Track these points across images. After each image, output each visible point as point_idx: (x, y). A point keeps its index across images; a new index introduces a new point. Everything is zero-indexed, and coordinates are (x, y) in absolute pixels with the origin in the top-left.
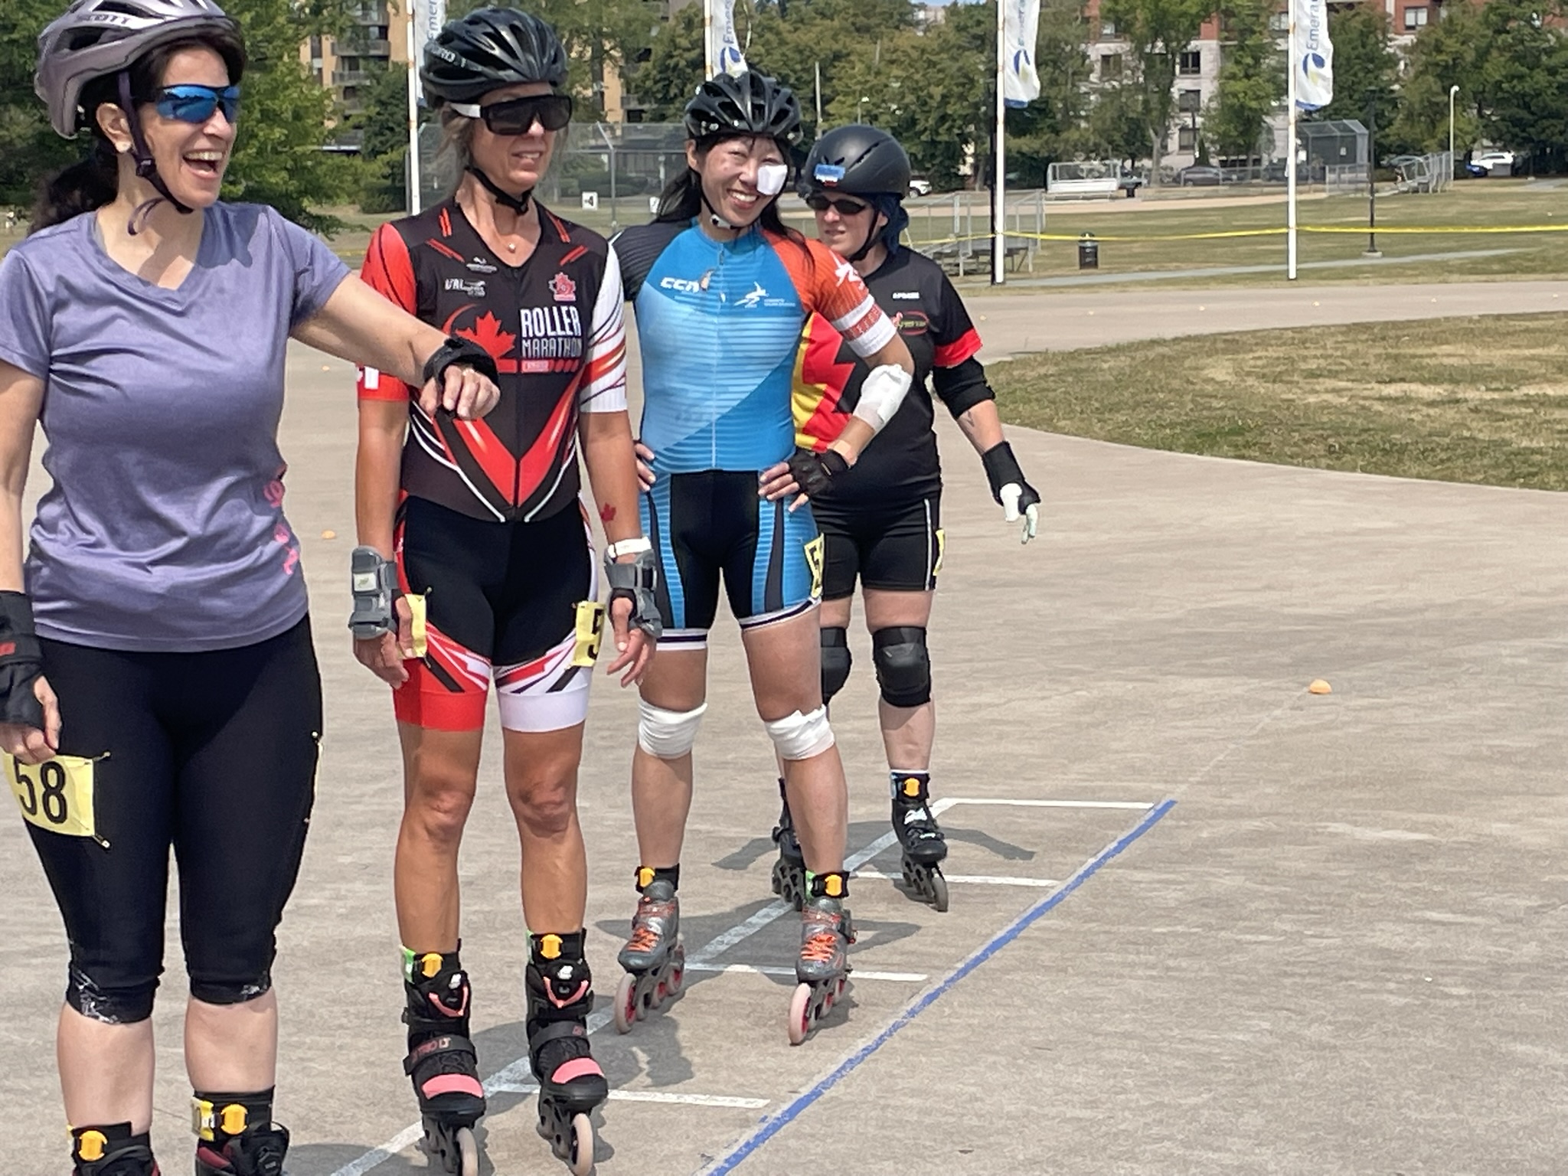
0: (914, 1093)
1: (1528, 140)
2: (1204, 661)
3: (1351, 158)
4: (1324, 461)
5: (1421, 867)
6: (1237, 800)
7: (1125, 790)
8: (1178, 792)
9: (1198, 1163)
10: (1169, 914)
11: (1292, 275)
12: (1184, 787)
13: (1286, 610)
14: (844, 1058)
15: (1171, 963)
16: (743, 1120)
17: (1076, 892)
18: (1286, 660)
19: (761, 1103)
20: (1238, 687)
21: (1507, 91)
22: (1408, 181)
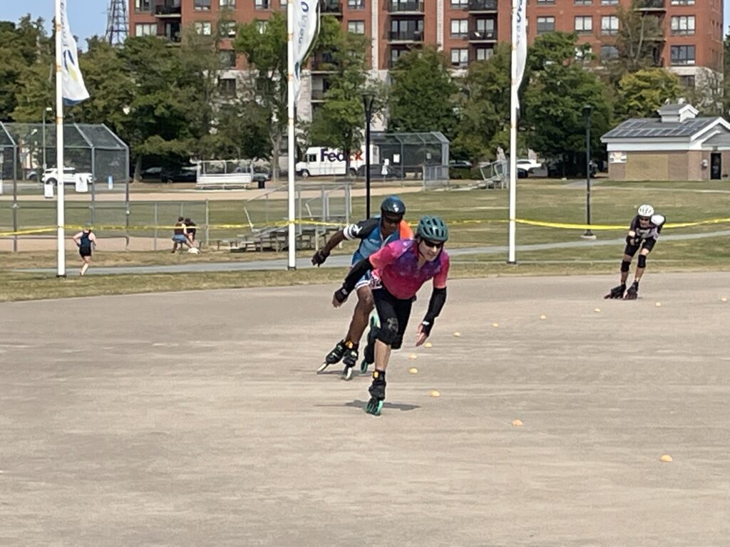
1: (561, 150)
21: (543, 113)
22: (486, 180)
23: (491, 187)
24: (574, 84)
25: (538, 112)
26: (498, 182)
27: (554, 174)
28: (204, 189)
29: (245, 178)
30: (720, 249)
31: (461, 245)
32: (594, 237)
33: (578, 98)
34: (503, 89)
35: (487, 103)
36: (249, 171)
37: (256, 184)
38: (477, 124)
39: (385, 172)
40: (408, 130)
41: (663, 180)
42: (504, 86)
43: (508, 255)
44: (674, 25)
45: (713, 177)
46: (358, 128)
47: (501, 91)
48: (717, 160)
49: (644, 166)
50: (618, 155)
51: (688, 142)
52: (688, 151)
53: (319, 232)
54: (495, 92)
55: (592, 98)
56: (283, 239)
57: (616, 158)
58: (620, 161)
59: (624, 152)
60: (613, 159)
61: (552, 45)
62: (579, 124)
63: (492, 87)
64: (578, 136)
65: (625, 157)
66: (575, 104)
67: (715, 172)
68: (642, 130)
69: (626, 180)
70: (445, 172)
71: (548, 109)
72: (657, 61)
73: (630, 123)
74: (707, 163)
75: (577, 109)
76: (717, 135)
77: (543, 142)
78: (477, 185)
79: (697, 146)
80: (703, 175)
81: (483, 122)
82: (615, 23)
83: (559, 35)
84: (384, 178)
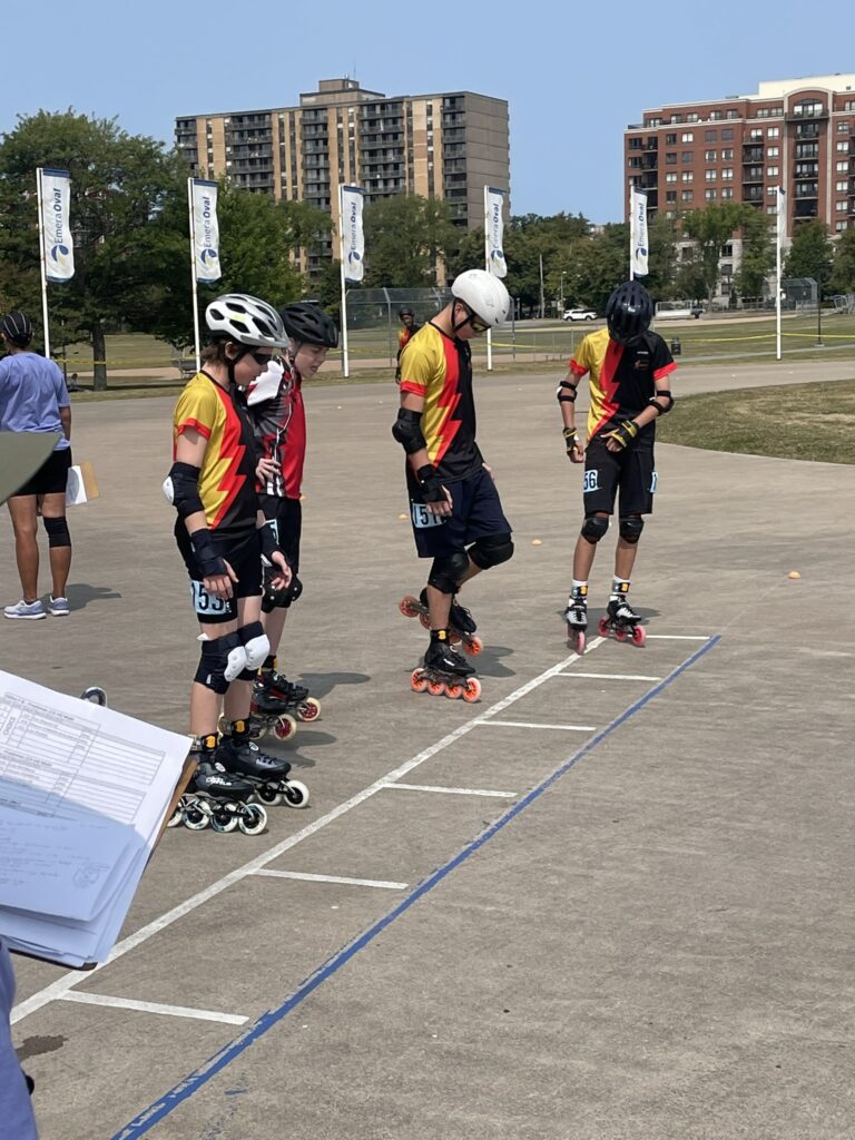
0: (589, 790)
2: (737, 561)
3: (808, 296)
4: (795, 455)
5: (847, 671)
6: (753, 635)
7: (696, 629)
8: (723, 630)
9: (734, 829)
10: (717, 696)
11: (779, 357)
12: (724, 629)
13: (777, 534)
14: (554, 771)
15: (719, 721)
16: (504, 803)
17: (670, 684)
18: (777, 561)
19: (513, 795)
20: (752, 575)
22: (837, 308)
23: (841, 313)
26: (846, 309)
28: (660, 320)
29: (687, 313)
32: (823, 345)
36: (689, 308)
37: (693, 316)
40: (796, 277)
43: (776, 355)
70: (814, 304)
78: (833, 312)
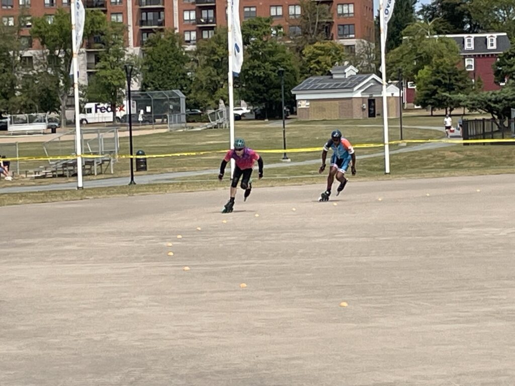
1: (264, 100)
21: (251, 75)
22: (212, 122)
23: (216, 127)
24: (271, 53)
25: (248, 74)
26: (220, 124)
27: (260, 116)
28: (13, 134)
29: (42, 126)
30: (376, 166)
31: (197, 169)
32: (289, 160)
33: (275, 63)
34: (222, 58)
35: (211, 68)
36: (45, 121)
37: (50, 130)
38: (204, 84)
39: (140, 119)
41: (336, 119)
42: (223, 56)
44: (340, 10)
45: (369, 116)
46: (120, 89)
47: (220, 60)
48: (373, 104)
49: (323, 109)
50: (304, 102)
51: (352, 92)
52: (352, 98)
53: (97, 163)
54: (216, 60)
55: (285, 63)
56: (72, 168)
57: (303, 105)
58: (305, 107)
59: (308, 100)
60: (300, 105)
61: (255, 27)
62: (277, 82)
63: (214, 58)
64: (276, 90)
65: (308, 104)
66: (273, 68)
67: (372, 112)
68: (320, 84)
69: (310, 120)
70: (184, 118)
71: (254, 71)
72: (328, 36)
73: (311, 80)
74: (365, 106)
75: (274, 71)
76: (372, 86)
77: (251, 95)
78: (206, 126)
79: (358, 94)
80: (363, 114)
81: (209, 82)
82: (298, 11)
83: (260, 19)
84: (141, 124)
